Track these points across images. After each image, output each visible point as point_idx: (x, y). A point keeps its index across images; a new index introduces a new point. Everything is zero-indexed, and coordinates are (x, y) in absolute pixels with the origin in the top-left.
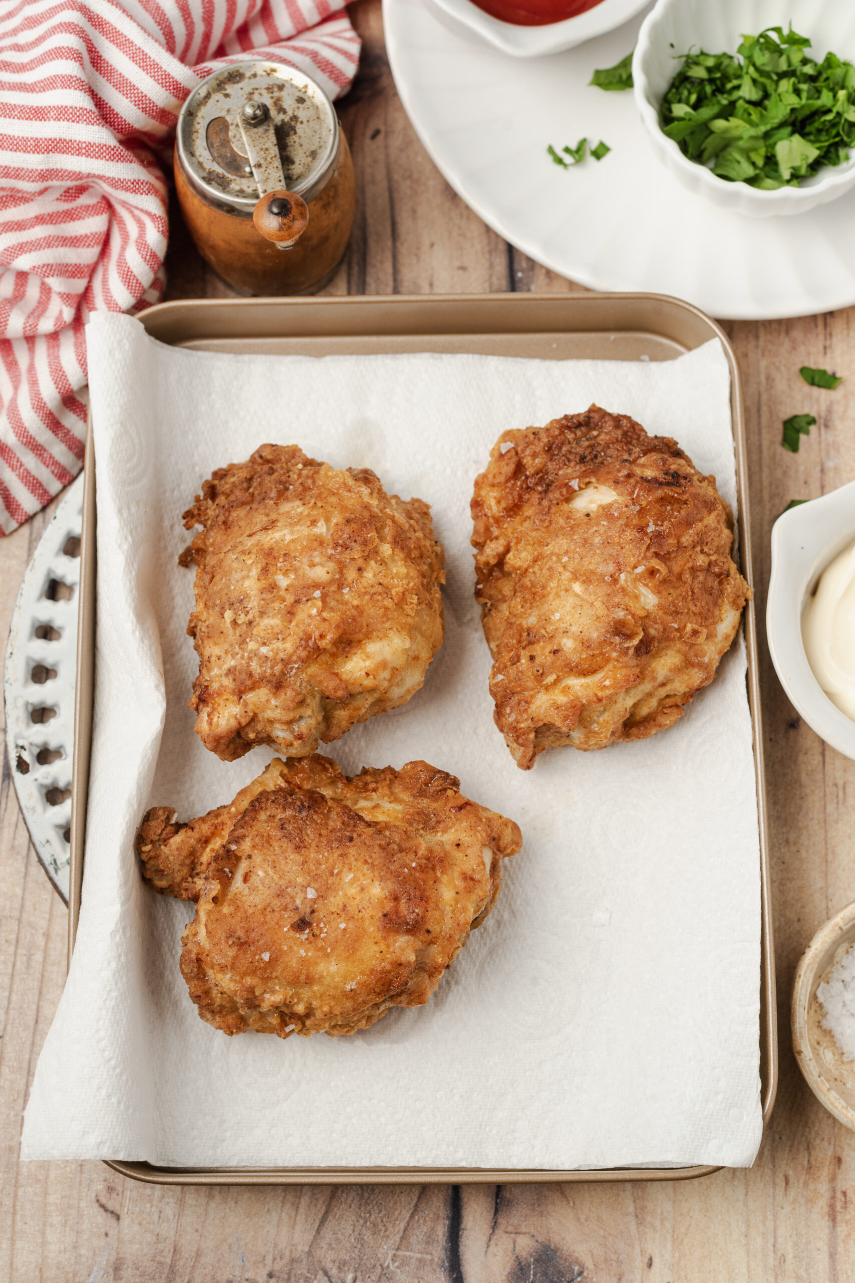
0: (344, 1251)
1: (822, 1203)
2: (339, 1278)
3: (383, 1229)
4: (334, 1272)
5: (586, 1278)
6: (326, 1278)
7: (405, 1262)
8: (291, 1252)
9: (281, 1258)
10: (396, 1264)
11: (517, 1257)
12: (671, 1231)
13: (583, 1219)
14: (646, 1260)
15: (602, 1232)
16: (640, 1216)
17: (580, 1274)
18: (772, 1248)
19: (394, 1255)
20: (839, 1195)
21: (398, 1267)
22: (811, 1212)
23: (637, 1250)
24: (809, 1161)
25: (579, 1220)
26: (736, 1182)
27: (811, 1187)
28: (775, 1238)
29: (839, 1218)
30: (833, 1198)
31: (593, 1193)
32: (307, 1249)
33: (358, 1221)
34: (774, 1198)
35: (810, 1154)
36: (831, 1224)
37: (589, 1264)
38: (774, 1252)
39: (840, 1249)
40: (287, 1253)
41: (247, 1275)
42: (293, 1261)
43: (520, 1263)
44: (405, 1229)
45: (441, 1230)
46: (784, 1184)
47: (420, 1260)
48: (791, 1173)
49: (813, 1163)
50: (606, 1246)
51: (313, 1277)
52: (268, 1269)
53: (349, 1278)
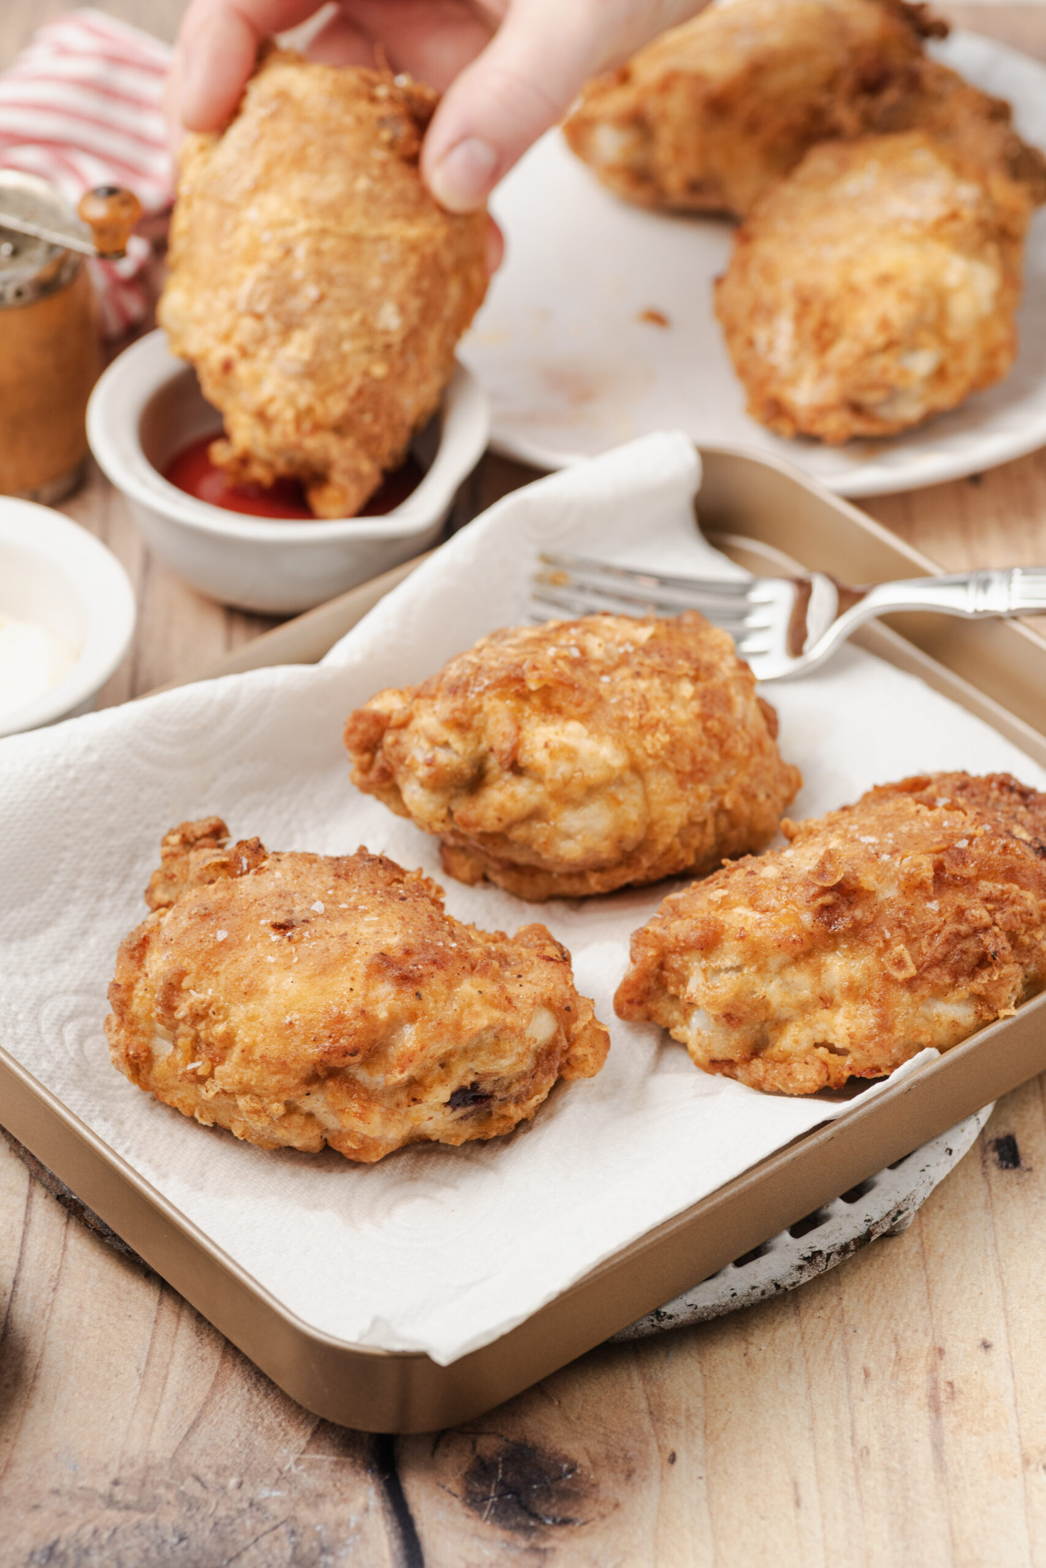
0: (224, 1457)
1: (920, 1394)
2: (218, 1483)
3: (283, 1433)
4: (210, 1477)
5: (580, 1475)
6: (198, 1484)
7: (312, 1466)
8: (147, 1459)
9: (132, 1465)
10: (301, 1468)
11: (478, 1457)
12: (701, 1427)
13: (573, 1417)
14: (667, 1456)
15: (602, 1430)
16: (655, 1413)
17: (571, 1471)
18: (849, 1441)
19: (299, 1459)
20: (943, 1385)
21: (304, 1470)
22: (904, 1404)
23: (654, 1446)
24: (897, 1353)
25: (567, 1418)
26: (793, 1376)
27: (903, 1378)
28: (853, 1431)
29: (944, 1408)
30: (935, 1387)
31: (587, 1391)
32: (169, 1455)
33: (245, 1426)
34: (849, 1390)
35: (898, 1346)
36: (933, 1415)
37: (583, 1460)
38: (853, 1444)
39: (948, 1439)
40: (141, 1461)
41: (81, 1484)
42: (149, 1468)
43: (482, 1463)
44: (315, 1433)
46: (863, 1377)
47: (336, 1463)
48: (872, 1365)
49: (904, 1354)
50: (607, 1444)
51: (178, 1483)
52: (112, 1476)
53: (233, 1482)
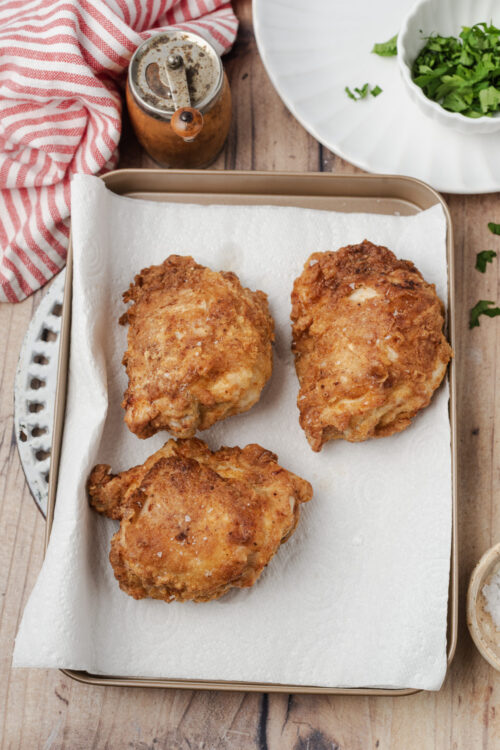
0: (199, 729)
1: (480, 714)
2: (195, 745)
3: (222, 717)
4: (192, 741)
6: (187, 744)
7: (234, 737)
8: (168, 728)
9: (162, 731)
10: (229, 738)
11: (300, 737)
12: (390, 726)
13: (339, 716)
14: (375, 742)
15: (350, 725)
16: (373, 716)
18: (449, 739)
19: (228, 733)
20: (491, 710)
21: (229, 740)
22: (473, 719)
23: (370, 736)
24: (473, 689)
25: (337, 717)
26: (430, 699)
27: (474, 703)
28: (452, 733)
29: (490, 723)
30: (487, 711)
32: (177, 726)
33: (207, 712)
34: (452, 710)
35: (474, 685)
36: (484, 726)
37: (341, 743)
38: (451, 741)
39: (490, 741)
40: (165, 728)
41: (142, 740)
42: (168, 733)
43: (301, 741)
44: (235, 718)
45: (256, 720)
46: (458, 701)
47: (243, 736)
48: (462, 695)
49: (476, 690)
50: (352, 733)
51: (180, 743)
52: (154, 737)
53: (201, 744)
